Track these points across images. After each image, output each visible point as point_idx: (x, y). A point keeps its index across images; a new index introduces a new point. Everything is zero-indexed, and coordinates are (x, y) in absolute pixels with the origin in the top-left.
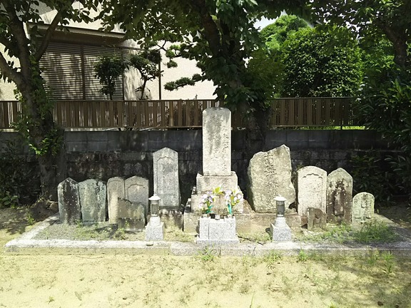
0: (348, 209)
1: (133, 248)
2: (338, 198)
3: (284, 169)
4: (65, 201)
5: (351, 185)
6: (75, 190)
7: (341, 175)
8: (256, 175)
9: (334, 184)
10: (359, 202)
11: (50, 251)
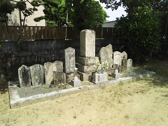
0: (126, 65)
1: (75, 91)
2: (124, 61)
3: (111, 53)
4: (23, 77)
5: (127, 57)
6: (28, 71)
7: (125, 54)
8: (102, 56)
9: (123, 57)
10: (129, 62)
11: (37, 101)
